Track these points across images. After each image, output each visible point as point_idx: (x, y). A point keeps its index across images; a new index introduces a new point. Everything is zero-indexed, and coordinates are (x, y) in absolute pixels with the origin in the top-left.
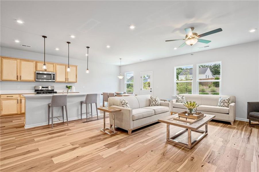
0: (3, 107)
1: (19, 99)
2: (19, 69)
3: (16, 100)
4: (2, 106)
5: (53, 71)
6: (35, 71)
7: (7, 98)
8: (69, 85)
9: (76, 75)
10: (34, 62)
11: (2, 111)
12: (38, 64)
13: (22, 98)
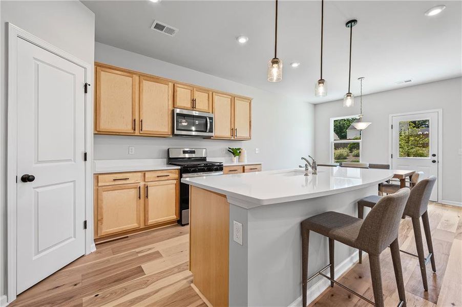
0: (104, 211)
1: (142, 184)
2: (137, 104)
3: (136, 188)
4: (102, 208)
5: (207, 109)
6: (171, 108)
7: (113, 183)
8: (235, 146)
9: (250, 122)
10: (171, 85)
11: (102, 223)
12: (178, 89)
13: (149, 184)
